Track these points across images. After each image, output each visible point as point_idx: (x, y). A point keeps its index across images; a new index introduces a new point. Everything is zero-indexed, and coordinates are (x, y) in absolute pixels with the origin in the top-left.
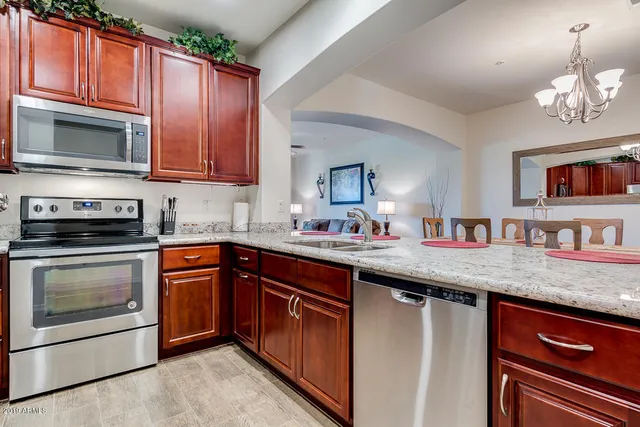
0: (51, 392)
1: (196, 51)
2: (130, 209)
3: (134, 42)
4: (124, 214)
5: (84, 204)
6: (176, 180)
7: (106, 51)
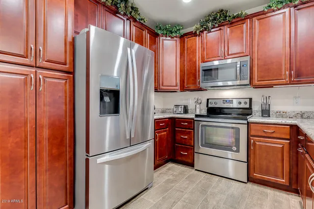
0: (206, 172)
1: (279, 6)
2: (246, 103)
3: (243, 22)
4: (242, 106)
5: (226, 101)
6: (271, 86)
7: (231, 32)
